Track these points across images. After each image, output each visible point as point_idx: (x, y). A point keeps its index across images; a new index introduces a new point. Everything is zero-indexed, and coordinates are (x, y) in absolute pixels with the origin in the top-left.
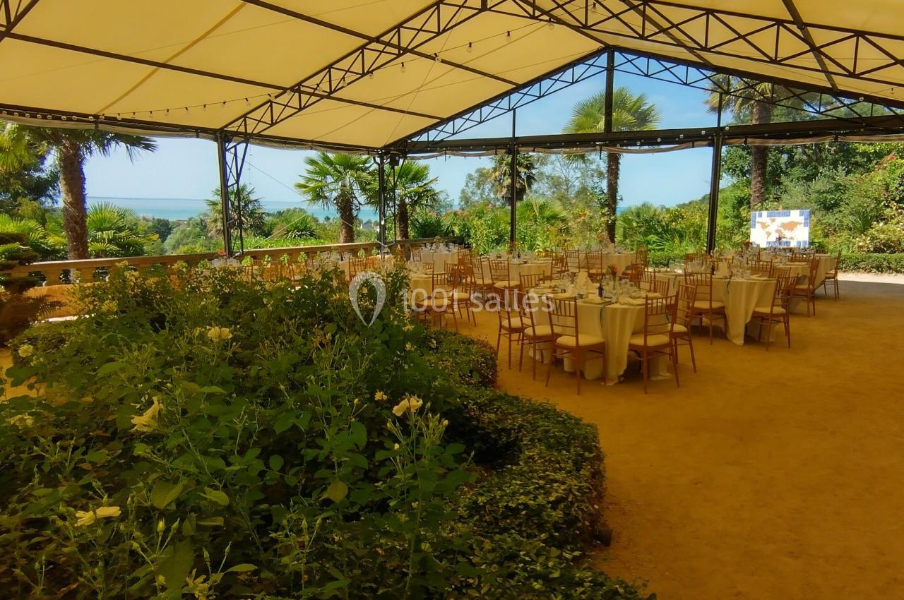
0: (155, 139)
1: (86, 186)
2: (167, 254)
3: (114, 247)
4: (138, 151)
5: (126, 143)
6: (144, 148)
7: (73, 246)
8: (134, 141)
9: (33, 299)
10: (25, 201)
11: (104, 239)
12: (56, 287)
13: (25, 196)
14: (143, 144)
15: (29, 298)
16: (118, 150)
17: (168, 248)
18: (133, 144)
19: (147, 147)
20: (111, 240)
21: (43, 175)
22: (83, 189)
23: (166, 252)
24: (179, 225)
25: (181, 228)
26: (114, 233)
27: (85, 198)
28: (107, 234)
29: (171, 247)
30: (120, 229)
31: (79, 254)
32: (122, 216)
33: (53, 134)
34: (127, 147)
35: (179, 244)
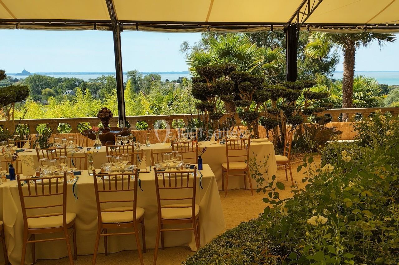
0: (394, 34)
1: (355, 66)
2: (385, 107)
3: (363, 102)
4: (385, 43)
5: (378, 38)
6: (388, 40)
7: (346, 100)
8: (383, 37)
9: (329, 129)
10: (318, 75)
11: (359, 97)
12: (336, 123)
13: (319, 72)
14: (388, 38)
15: (327, 128)
16: (374, 42)
17: (386, 103)
18: (383, 39)
19: (390, 40)
20: (362, 97)
21: (328, 60)
22: (353, 67)
23: (384, 105)
24: (394, 88)
25: (396, 90)
26: (364, 93)
27: (354, 72)
28: (361, 94)
29: (388, 103)
30: (368, 91)
31: (348, 105)
32: (369, 83)
33: (342, 37)
34: (379, 41)
35: (393, 100)
